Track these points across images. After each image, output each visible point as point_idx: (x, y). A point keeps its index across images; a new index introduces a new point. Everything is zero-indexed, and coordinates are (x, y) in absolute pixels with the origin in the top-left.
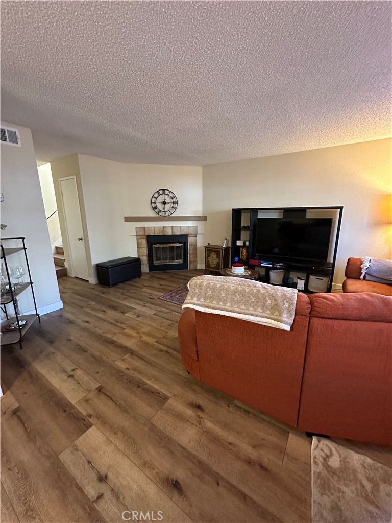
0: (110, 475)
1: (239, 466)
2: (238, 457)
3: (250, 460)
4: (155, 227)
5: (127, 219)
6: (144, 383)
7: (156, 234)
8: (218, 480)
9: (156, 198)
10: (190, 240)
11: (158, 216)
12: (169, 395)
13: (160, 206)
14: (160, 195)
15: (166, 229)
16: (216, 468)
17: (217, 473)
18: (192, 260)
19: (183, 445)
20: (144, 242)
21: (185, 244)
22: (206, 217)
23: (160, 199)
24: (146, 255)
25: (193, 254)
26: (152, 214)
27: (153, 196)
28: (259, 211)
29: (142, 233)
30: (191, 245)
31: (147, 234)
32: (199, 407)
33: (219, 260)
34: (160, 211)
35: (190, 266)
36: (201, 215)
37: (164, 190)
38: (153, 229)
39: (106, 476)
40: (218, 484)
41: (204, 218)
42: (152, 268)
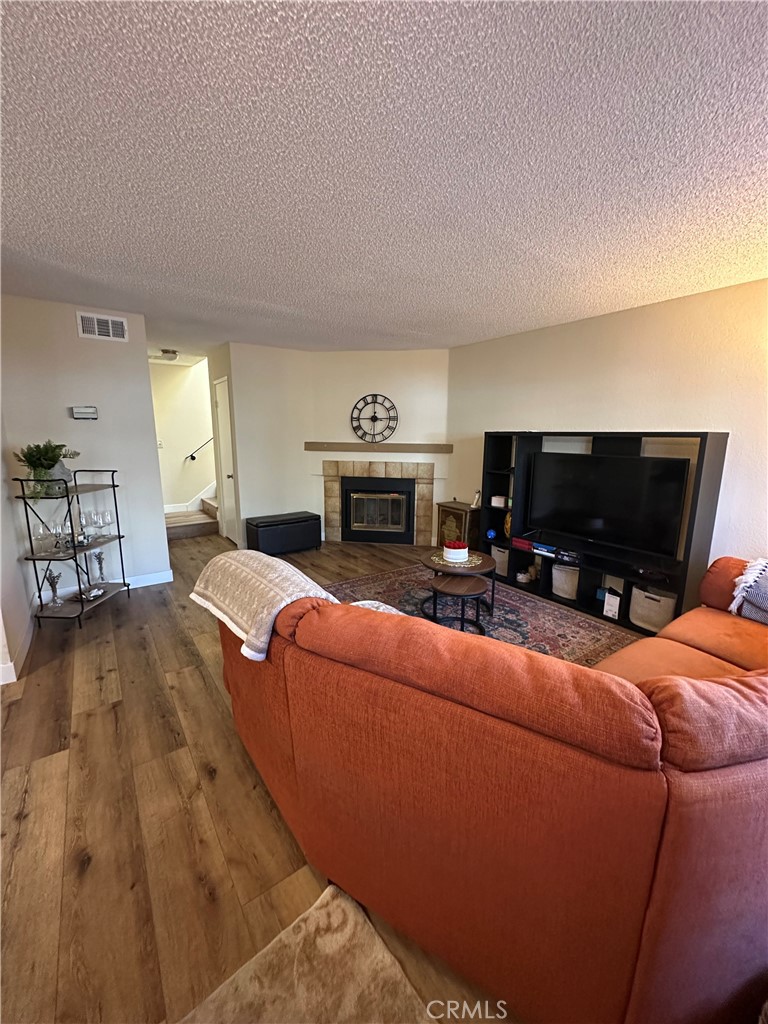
0: (33, 816)
1: (183, 876)
2: (193, 864)
3: (205, 876)
4: (357, 461)
5: (311, 446)
6: (174, 714)
7: (356, 475)
8: (139, 881)
9: (360, 411)
10: (420, 489)
11: (361, 441)
12: (189, 741)
13: (366, 425)
14: (367, 404)
15: (373, 466)
16: (151, 867)
17: (145, 872)
18: (422, 527)
19: (142, 815)
20: (336, 487)
21: (410, 495)
22: (452, 446)
23: (368, 412)
24: (338, 510)
25: (425, 516)
26: (353, 439)
27: (355, 407)
28: (544, 437)
29: (332, 472)
30: (422, 499)
31: (341, 474)
32: (211, 772)
33: (461, 533)
34: (365, 433)
35: (418, 540)
36: (442, 441)
37: (375, 396)
38: (351, 464)
39: (27, 815)
40: (132, 887)
41: (446, 449)
42: (348, 534)
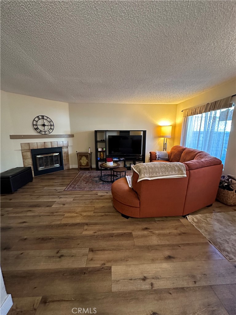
0: (145, 275)
3: (179, 234)
4: (38, 143)
5: (12, 137)
6: (113, 234)
7: (39, 148)
8: (178, 246)
9: (37, 122)
10: (64, 150)
11: (39, 134)
12: (130, 231)
13: (41, 128)
14: (40, 119)
15: (45, 143)
16: (175, 243)
18: (66, 163)
20: (29, 154)
21: (61, 153)
22: (74, 135)
23: (40, 122)
24: (31, 164)
25: (67, 159)
26: (34, 133)
27: (34, 120)
29: (27, 148)
30: (65, 153)
31: (31, 148)
32: (146, 229)
33: (88, 160)
34: (41, 131)
35: (65, 168)
37: (43, 116)
38: (36, 144)
39: (145, 277)
40: (180, 247)
41: (72, 136)
42: (38, 173)
